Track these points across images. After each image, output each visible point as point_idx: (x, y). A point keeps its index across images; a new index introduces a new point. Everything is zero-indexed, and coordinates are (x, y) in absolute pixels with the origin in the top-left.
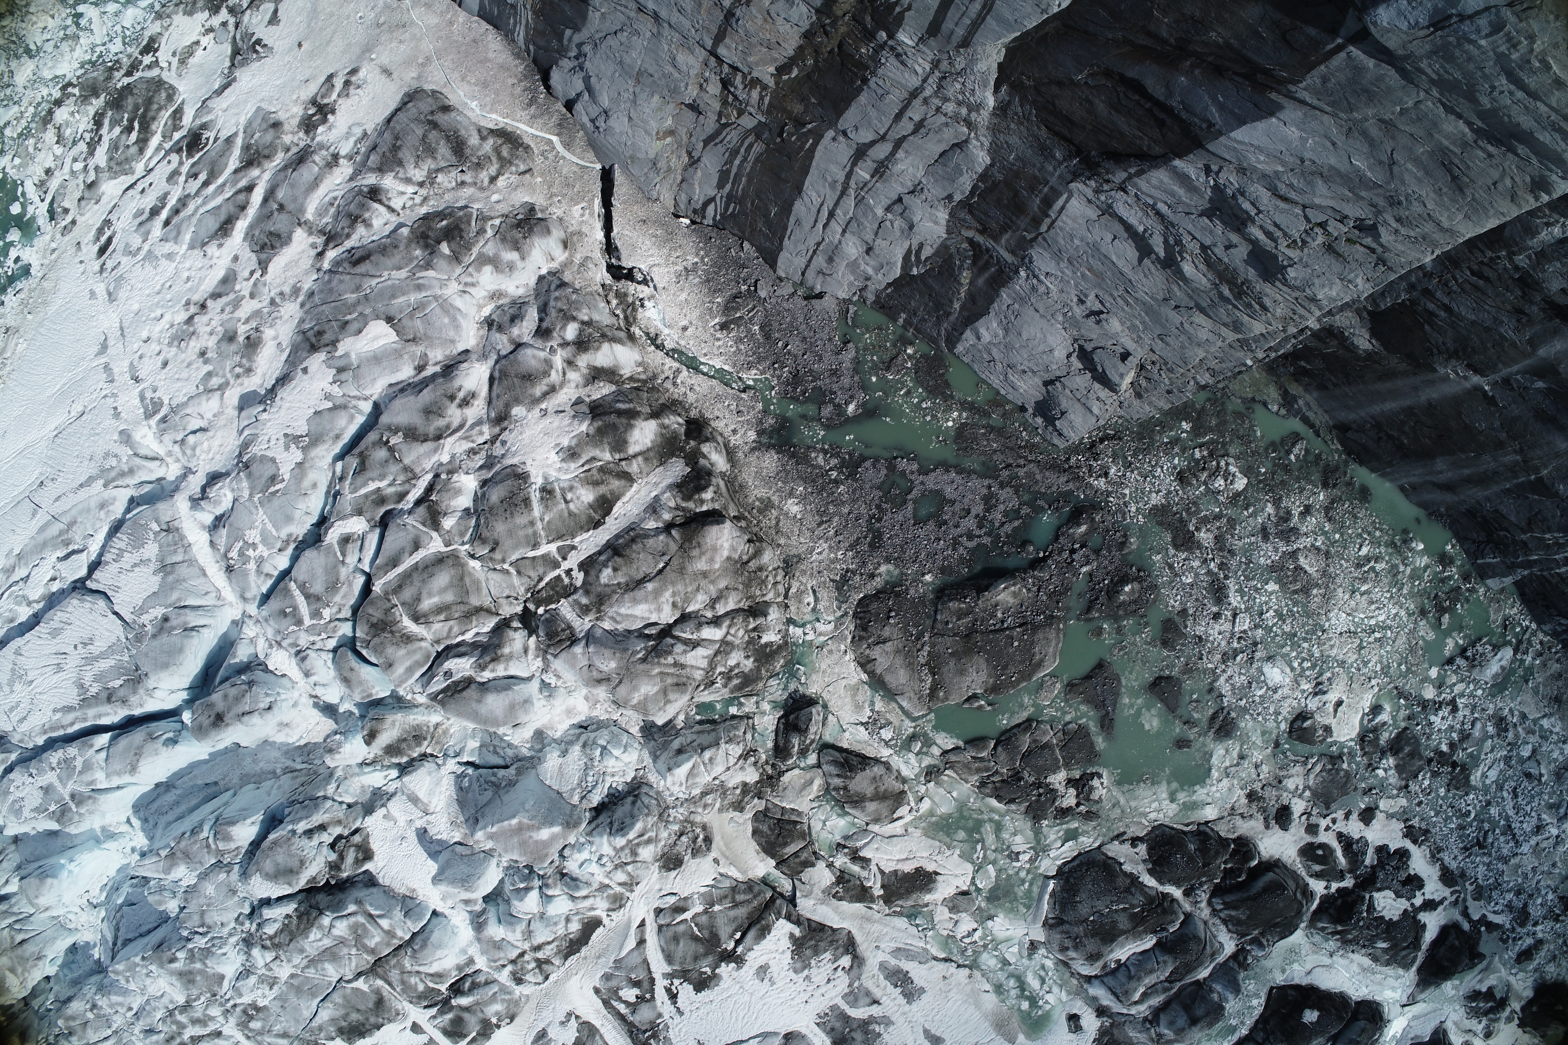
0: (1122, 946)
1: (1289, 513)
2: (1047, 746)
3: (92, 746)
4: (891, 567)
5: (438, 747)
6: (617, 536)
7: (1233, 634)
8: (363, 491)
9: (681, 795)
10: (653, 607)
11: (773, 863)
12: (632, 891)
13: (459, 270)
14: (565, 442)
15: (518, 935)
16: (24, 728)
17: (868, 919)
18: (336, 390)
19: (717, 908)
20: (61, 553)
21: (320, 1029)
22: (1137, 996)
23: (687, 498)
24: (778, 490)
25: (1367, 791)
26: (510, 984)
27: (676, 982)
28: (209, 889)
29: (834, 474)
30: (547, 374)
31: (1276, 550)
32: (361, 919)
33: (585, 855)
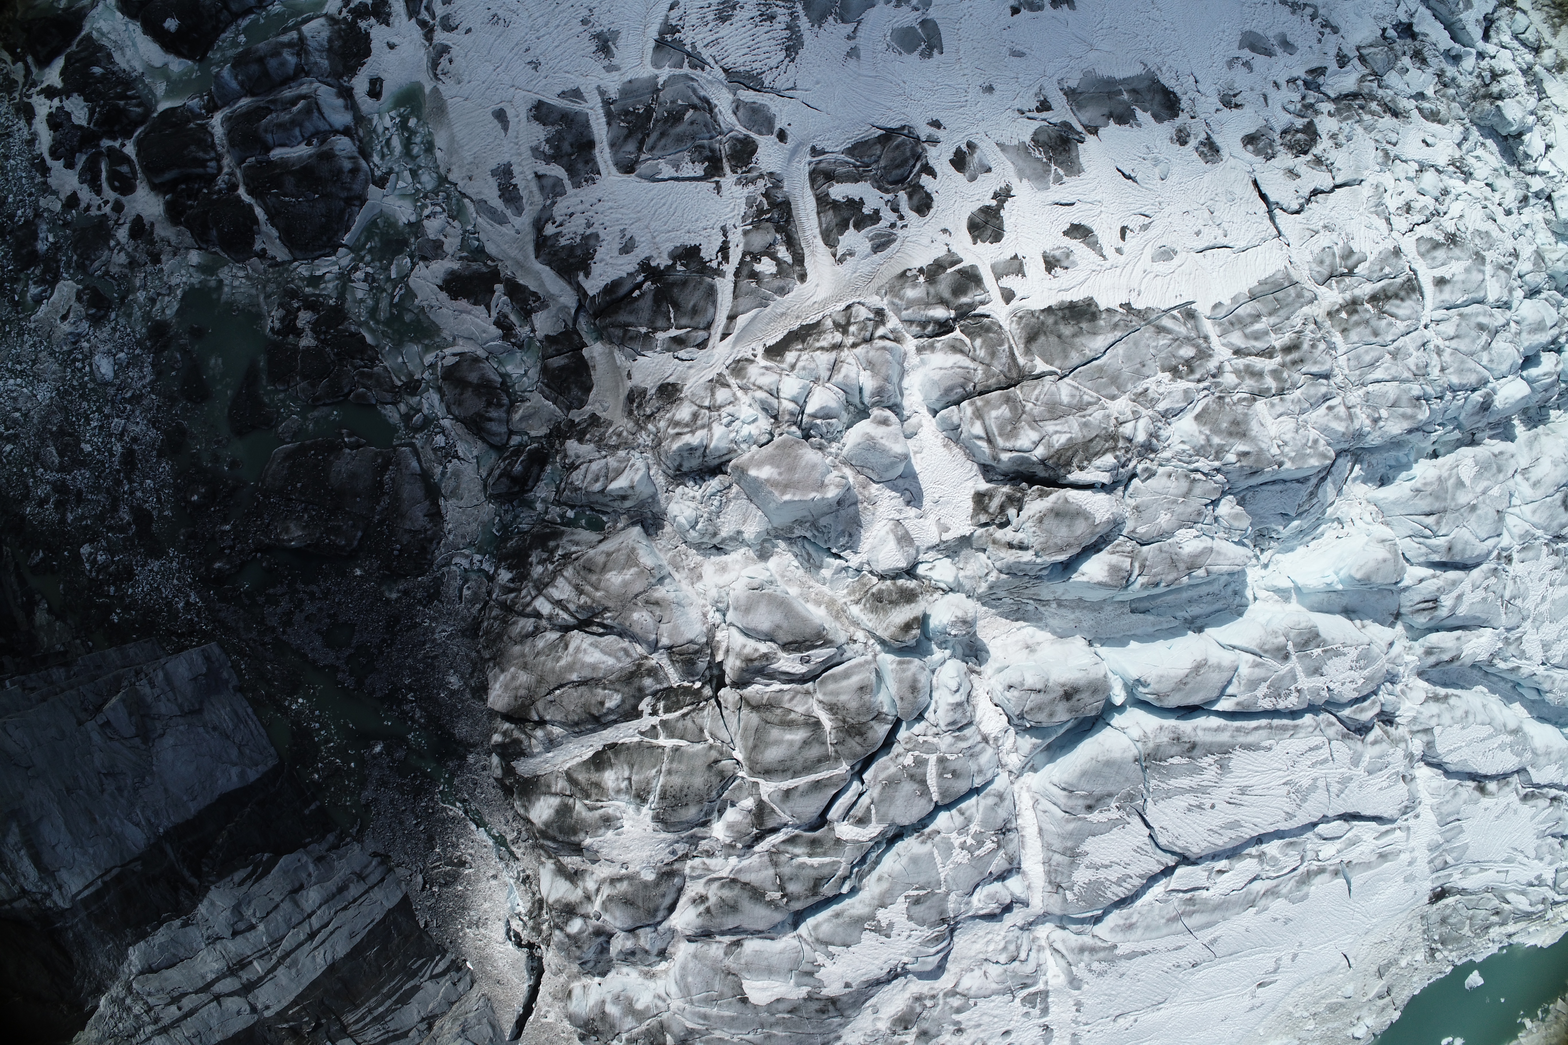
0: (300, 157)
1: (56, 507)
2: (304, 377)
3: (1238, 704)
4: (387, 594)
5: (865, 580)
6: (594, 731)
7: (128, 419)
8: (827, 860)
9: (637, 455)
10: (581, 655)
11: (585, 352)
12: (720, 375)
13: (665, 1016)
14: (610, 834)
15: (844, 371)
16: (1317, 740)
17: (518, 263)
18: (820, 958)
19: (643, 330)
20: (1204, 894)
21: (1115, 326)
22: (301, 104)
23: (518, 742)
24: (463, 701)
25: (66, 224)
26: (889, 313)
27: (714, 264)
28: (1164, 520)
29: (410, 697)
30: (610, 898)
31: (74, 478)
32: (1000, 442)
33: (746, 430)
